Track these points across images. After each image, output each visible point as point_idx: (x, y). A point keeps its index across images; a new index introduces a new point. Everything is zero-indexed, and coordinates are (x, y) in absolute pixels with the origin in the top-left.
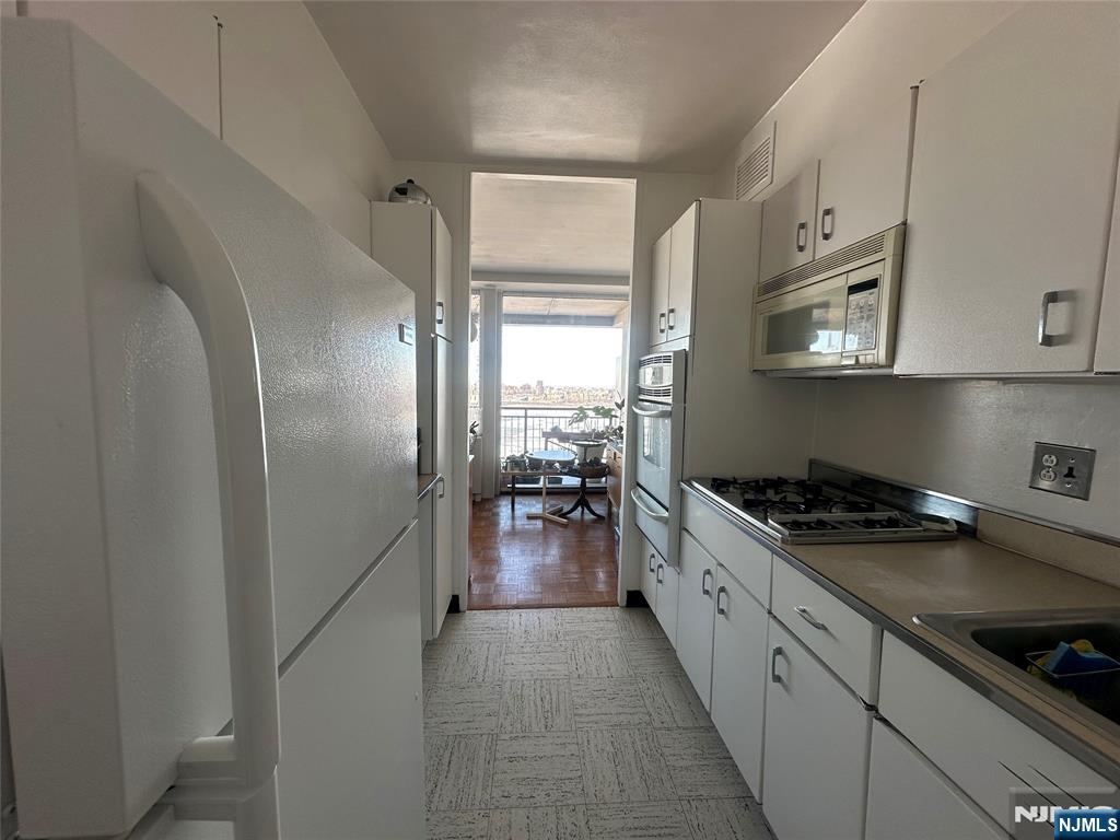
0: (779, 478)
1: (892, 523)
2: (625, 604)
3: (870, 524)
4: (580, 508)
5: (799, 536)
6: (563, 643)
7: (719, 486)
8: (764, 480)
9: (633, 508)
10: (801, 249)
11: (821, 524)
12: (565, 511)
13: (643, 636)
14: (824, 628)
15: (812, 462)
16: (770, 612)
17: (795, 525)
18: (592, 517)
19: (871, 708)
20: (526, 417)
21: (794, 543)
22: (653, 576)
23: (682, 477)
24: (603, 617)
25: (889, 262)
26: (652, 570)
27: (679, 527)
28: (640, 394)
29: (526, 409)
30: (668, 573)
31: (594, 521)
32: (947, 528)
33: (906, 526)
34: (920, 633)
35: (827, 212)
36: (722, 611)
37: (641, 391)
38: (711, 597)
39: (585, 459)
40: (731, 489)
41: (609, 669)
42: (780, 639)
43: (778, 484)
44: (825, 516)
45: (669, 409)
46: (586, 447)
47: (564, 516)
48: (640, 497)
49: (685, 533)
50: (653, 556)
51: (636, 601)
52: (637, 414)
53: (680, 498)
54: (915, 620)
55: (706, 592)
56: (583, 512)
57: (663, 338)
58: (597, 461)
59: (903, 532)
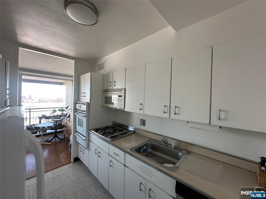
0: (108, 126)
1: (126, 133)
2: (73, 161)
3: (122, 134)
4: (55, 138)
5: (113, 139)
6: (57, 179)
7: (97, 130)
8: (105, 127)
9: (75, 137)
10: (110, 86)
11: (116, 136)
12: (49, 140)
13: (79, 168)
14: (118, 155)
15: (113, 122)
16: (109, 154)
17: (112, 137)
18: (59, 140)
19: (125, 165)
20: (30, 112)
21: (112, 141)
22: (82, 153)
23: (89, 130)
24: (67, 167)
25: (123, 93)
26: (81, 151)
27: (89, 141)
28: (76, 110)
29: (30, 109)
30: (86, 151)
31: (60, 141)
32: (132, 132)
33: (127, 133)
34: (130, 152)
35: (114, 82)
36: (99, 157)
37: (77, 109)
38: (97, 154)
39: (56, 124)
40: (99, 131)
41: (72, 180)
42: (111, 158)
43: (108, 128)
44: (116, 134)
45: (85, 115)
46: (57, 121)
47: (49, 142)
48: (77, 135)
49: (90, 141)
50: (81, 148)
51: (77, 160)
52: (76, 115)
53: (89, 134)
54: (129, 150)
55: (96, 153)
56: (56, 139)
57: (82, 98)
58: (61, 124)
59: (127, 134)
